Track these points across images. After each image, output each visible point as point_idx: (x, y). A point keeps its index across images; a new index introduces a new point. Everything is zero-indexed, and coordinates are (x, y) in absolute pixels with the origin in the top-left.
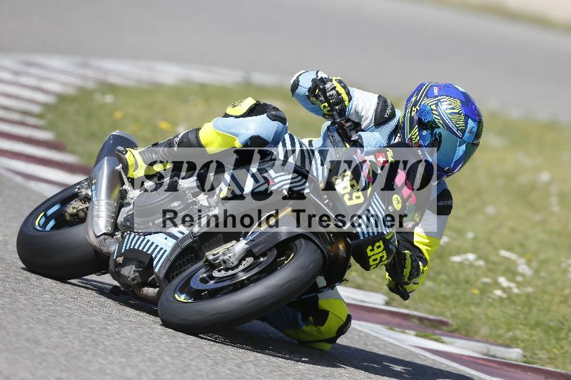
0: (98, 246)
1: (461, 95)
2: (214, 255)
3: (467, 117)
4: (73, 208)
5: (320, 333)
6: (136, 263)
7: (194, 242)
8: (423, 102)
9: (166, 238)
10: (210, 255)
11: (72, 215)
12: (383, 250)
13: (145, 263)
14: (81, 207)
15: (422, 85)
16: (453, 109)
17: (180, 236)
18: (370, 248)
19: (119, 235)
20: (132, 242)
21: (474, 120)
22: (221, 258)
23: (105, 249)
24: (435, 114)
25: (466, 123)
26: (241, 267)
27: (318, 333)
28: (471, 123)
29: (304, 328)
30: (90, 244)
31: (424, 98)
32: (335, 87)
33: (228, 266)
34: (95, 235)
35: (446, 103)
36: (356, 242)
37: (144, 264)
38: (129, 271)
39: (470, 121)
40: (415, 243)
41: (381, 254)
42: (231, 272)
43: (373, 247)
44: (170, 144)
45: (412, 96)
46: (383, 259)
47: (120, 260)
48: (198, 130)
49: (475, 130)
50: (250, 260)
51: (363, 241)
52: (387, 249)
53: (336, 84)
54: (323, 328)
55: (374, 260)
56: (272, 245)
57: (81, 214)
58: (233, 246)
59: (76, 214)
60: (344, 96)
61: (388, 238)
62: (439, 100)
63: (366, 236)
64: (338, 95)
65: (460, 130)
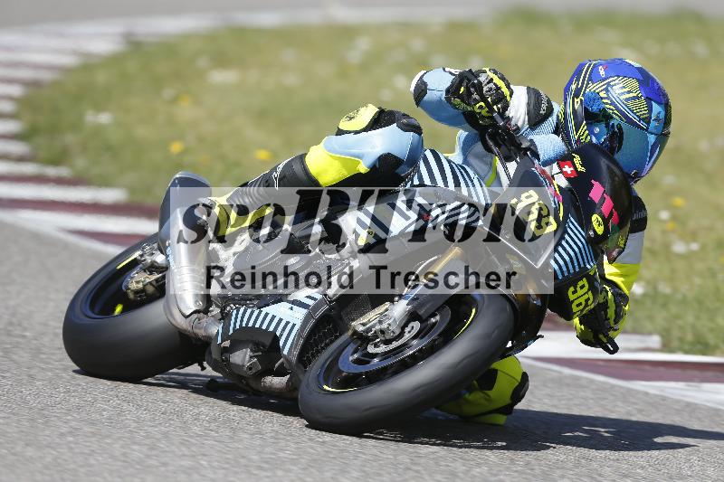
0: (190, 329)
2: (364, 325)
3: (649, 99)
4: (138, 282)
6: (250, 345)
7: (331, 309)
8: (588, 90)
9: (291, 309)
10: (358, 325)
11: (136, 292)
12: (589, 290)
13: (267, 345)
14: (148, 280)
15: (582, 66)
16: (629, 92)
17: (311, 302)
18: (572, 289)
19: (215, 310)
20: (242, 318)
21: (659, 103)
22: (378, 327)
23: (201, 333)
24: (607, 103)
25: (650, 108)
26: (407, 336)
27: (486, 400)
28: (656, 108)
29: (467, 396)
30: (176, 327)
31: (587, 85)
32: (492, 80)
33: (387, 337)
34: (183, 315)
35: (618, 86)
37: (264, 346)
38: (242, 357)
39: (655, 106)
40: (607, 277)
41: (586, 296)
42: (395, 344)
43: (575, 288)
44: (267, 182)
45: (570, 83)
46: (590, 302)
47: (227, 343)
48: (302, 158)
49: (662, 116)
50: (416, 325)
51: (562, 281)
52: (592, 288)
53: (492, 75)
54: (492, 393)
55: (578, 306)
56: (441, 303)
57: (150, 289)
58: (387, 310)
59: (143, 290)
60: (505, 89)
61: (592, 273)
62: (608, 84)
63: (566, 274)
64: (498, 88)
65: (643, 120)
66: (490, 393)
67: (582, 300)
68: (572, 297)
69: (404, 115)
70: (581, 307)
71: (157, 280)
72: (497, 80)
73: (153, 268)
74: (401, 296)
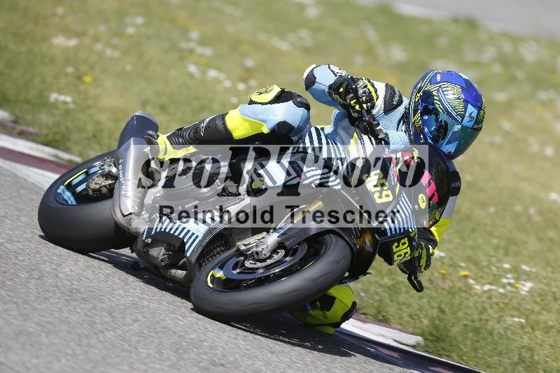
0: (125, 225)
1: (463, 81)
2: (245, 245)
3: (466, 102)
4: (96, 184)
5: (326, 317)
6: (165, 245)
7: (225, 229)
8: (426, 89)
10: (241, 245)
11: (94, 191)
12: (408, 247)
13: (176, 246)
14: (104, 184)
18: (396, 244)
21: (474, 106)
22: (254, 249)
24: (436, 100)
25: (466, 108)
28: (470, 108)
29: (311, 312)
31: (427, 85)
32: (366, 86)
33: (261, 258)
34: (123, 214)
36: (384, 238)
37: (174, 247)
38: (159, 253)
39: (470, 106)
41: (406, 251)
43: (399, 244)
44: (196, 129)
46: (407, 256)
47: (149, 240)
48: (223, 117)
49: (474, 115)
51: (390, 237)
52: (410, 245)
53: (367, 82)
54: (328, 313)
55: (398, 256)
56: (302, 239)
57: (104, 190)
58: (263, 238)
59: (99, 190)
60: (373, 94)
61: (412, 235)
62: (440, 87)
63: (394, 233)
64: (370, 93)
65: (460, 115)
66: (327, 313)
67: (402, 253)
68: (395, 250)
69: (298, 95)
70: (400, 258)
71: (110, 185)
72: (369, 86)
73: (108, 175)
74: (275, 229)
